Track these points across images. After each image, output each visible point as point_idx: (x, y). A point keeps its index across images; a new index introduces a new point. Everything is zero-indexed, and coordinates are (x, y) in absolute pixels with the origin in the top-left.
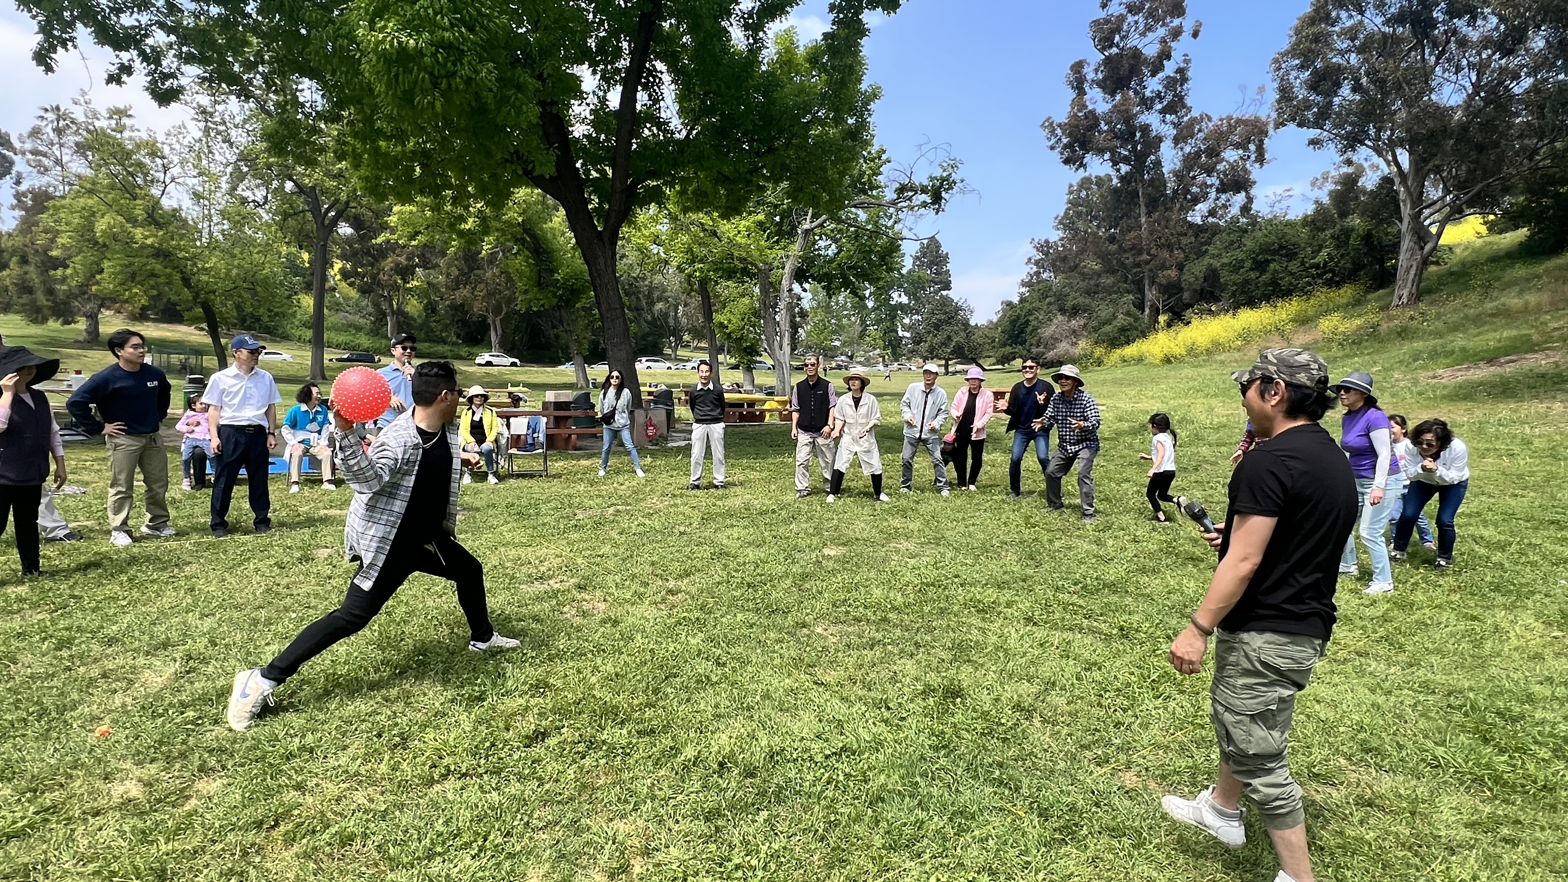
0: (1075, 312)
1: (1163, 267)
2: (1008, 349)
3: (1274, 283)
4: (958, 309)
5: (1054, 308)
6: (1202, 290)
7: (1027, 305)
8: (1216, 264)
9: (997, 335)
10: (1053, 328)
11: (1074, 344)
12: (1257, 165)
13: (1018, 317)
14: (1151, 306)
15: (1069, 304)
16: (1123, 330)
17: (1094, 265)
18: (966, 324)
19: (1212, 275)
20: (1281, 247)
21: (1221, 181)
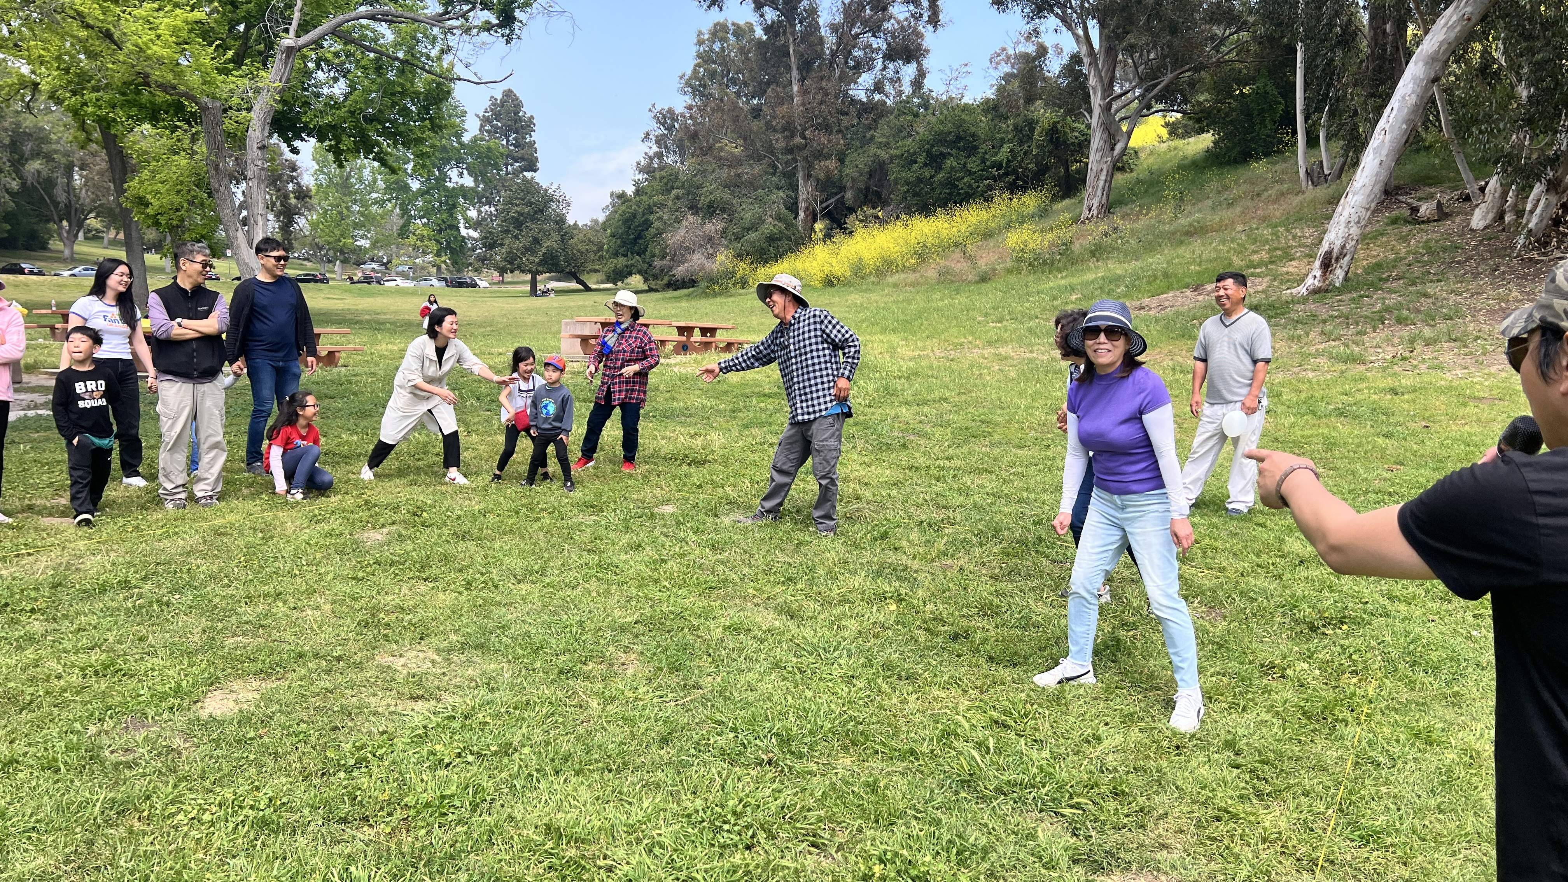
0: (711, 211)
1: (820, 155)
2: (621, 261)
3: (950, 183)
4: (548, 199)
5: (683, 205)
6: (867, 188)
7: (645, 198)
8: (884, 155)
9: (604, 239)
10: (682, 232)
11: (711, 256)
12: (930, 28)
13: (634, 215)
14: (807, 209)
15: (703, 201)
16: (771, 239)
17: (732, 147)
18: (560, 221)
19: (878, 170)
20: (959, 138)
21: (889, 44)
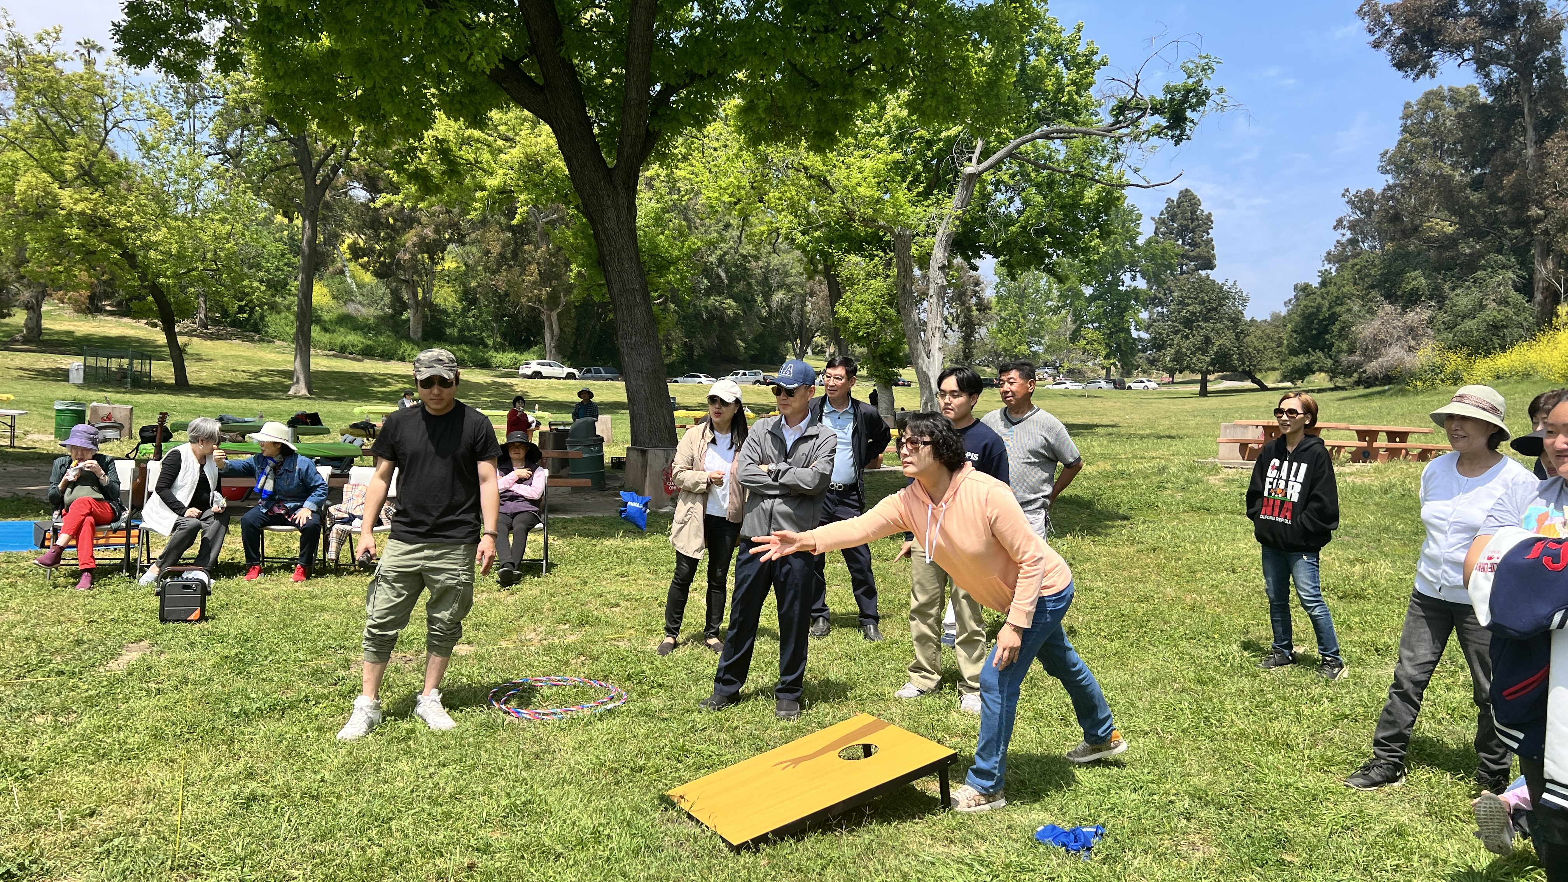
0: (1413, 299)
2: (1303, 358)
4: (1223, 296)
5: (1378, 294)
9: (1286, 335)
11: (1412, 349)
13: (1319, 308)
14: (1546, 290)
15: (1403, 288)
17: (1445, 226)
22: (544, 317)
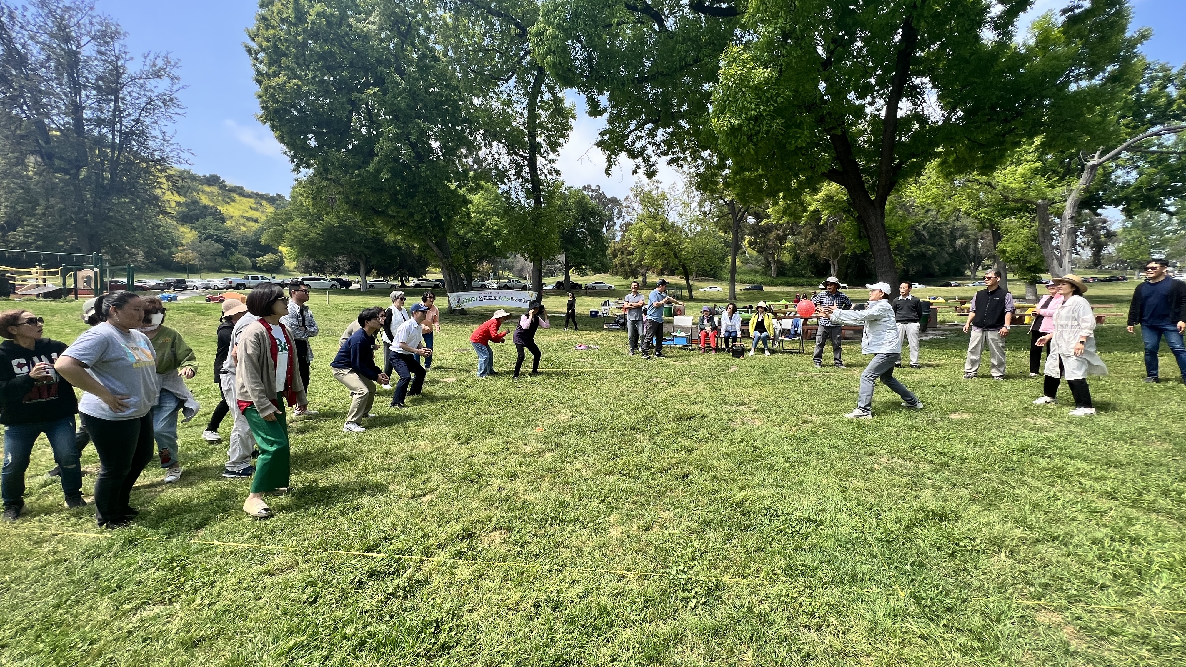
22: (831, 262)
